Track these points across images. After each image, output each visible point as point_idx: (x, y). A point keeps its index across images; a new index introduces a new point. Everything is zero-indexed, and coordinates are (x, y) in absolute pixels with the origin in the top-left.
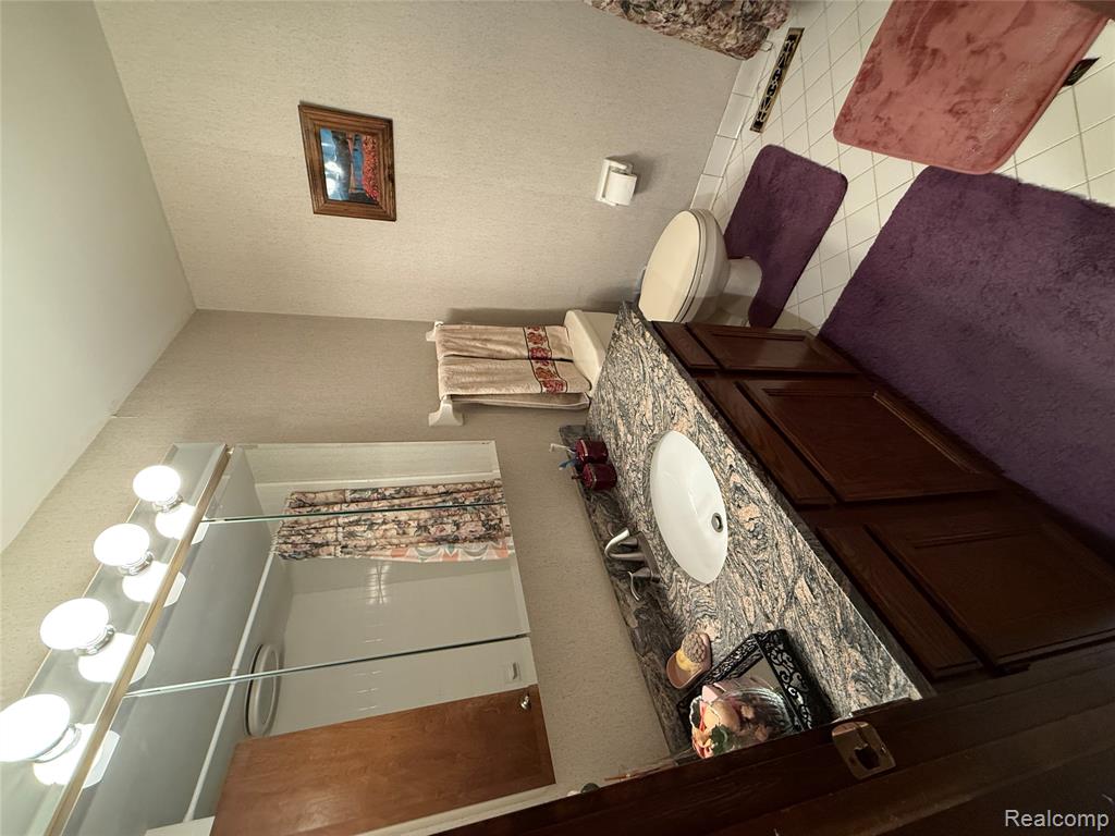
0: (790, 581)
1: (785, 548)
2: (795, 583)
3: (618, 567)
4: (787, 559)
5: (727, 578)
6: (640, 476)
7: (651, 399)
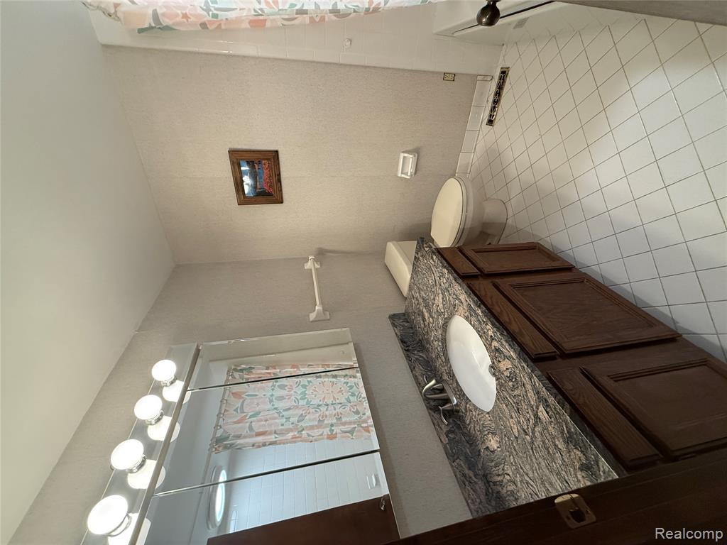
0: (534, 407)
1: (529, 387)
2: (538, 409)
3: (433, 403)
4: (531, 394)
5: (499, 407)
6: (440, 344)
7: (441, 296)
